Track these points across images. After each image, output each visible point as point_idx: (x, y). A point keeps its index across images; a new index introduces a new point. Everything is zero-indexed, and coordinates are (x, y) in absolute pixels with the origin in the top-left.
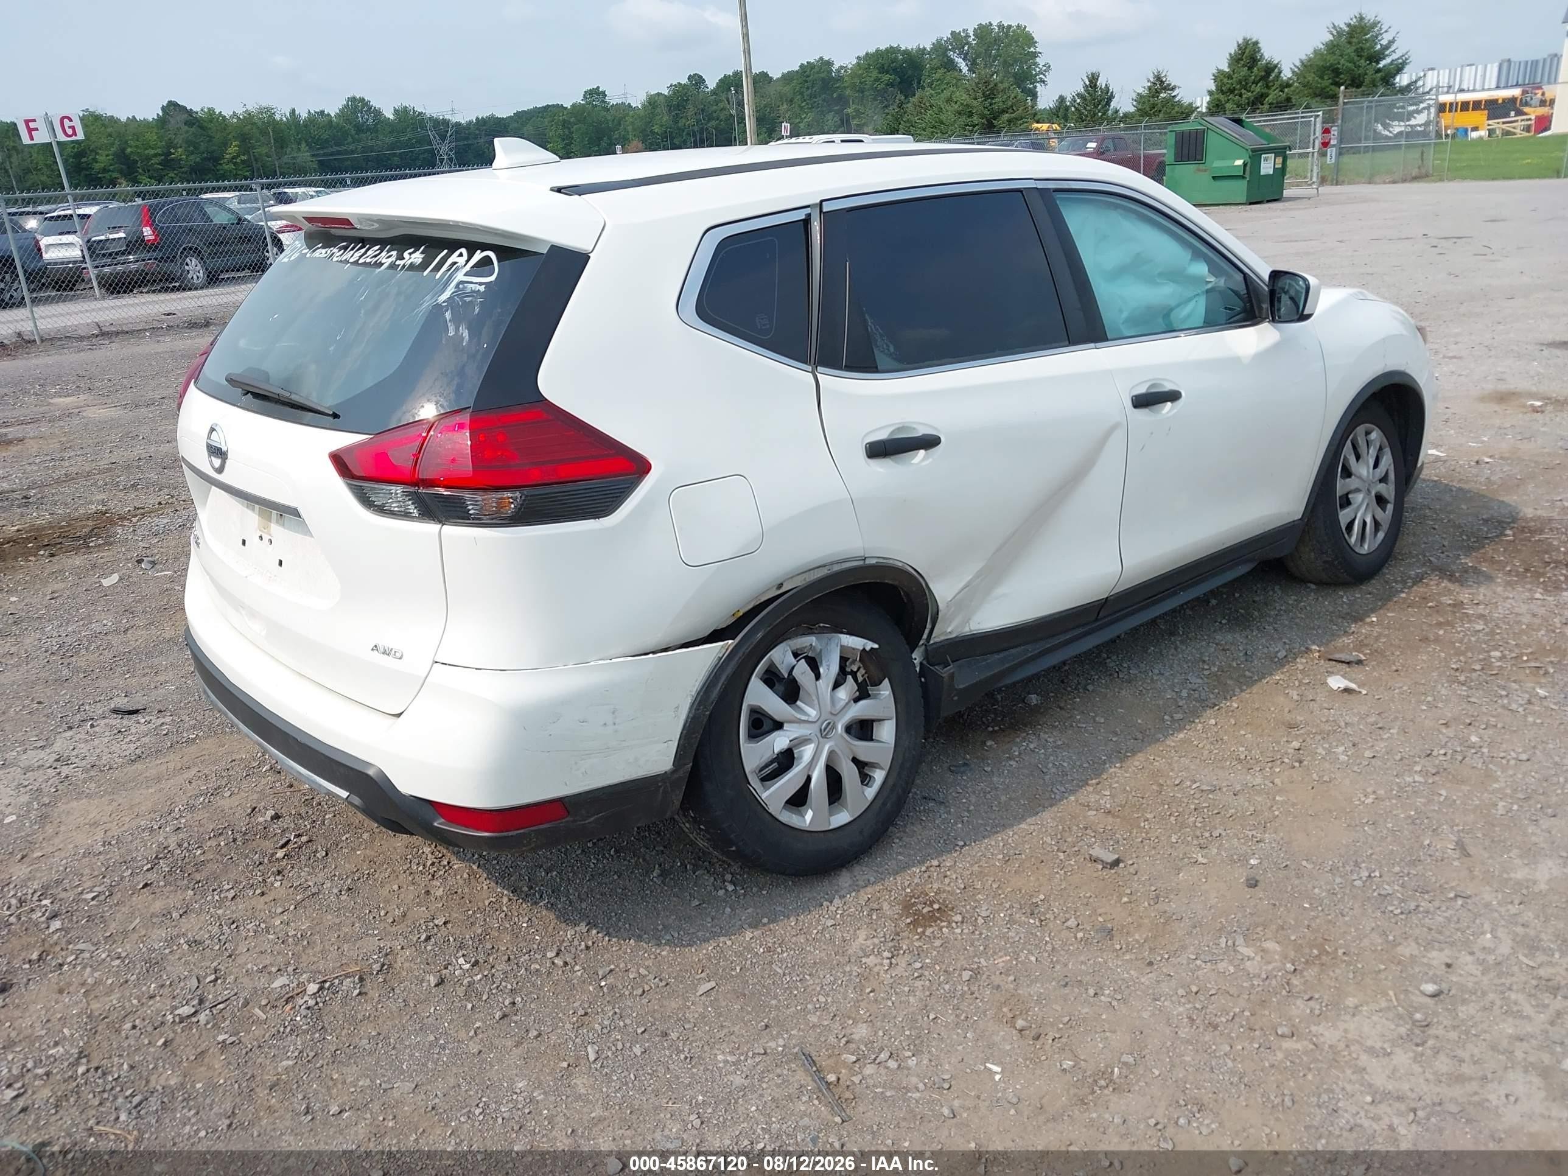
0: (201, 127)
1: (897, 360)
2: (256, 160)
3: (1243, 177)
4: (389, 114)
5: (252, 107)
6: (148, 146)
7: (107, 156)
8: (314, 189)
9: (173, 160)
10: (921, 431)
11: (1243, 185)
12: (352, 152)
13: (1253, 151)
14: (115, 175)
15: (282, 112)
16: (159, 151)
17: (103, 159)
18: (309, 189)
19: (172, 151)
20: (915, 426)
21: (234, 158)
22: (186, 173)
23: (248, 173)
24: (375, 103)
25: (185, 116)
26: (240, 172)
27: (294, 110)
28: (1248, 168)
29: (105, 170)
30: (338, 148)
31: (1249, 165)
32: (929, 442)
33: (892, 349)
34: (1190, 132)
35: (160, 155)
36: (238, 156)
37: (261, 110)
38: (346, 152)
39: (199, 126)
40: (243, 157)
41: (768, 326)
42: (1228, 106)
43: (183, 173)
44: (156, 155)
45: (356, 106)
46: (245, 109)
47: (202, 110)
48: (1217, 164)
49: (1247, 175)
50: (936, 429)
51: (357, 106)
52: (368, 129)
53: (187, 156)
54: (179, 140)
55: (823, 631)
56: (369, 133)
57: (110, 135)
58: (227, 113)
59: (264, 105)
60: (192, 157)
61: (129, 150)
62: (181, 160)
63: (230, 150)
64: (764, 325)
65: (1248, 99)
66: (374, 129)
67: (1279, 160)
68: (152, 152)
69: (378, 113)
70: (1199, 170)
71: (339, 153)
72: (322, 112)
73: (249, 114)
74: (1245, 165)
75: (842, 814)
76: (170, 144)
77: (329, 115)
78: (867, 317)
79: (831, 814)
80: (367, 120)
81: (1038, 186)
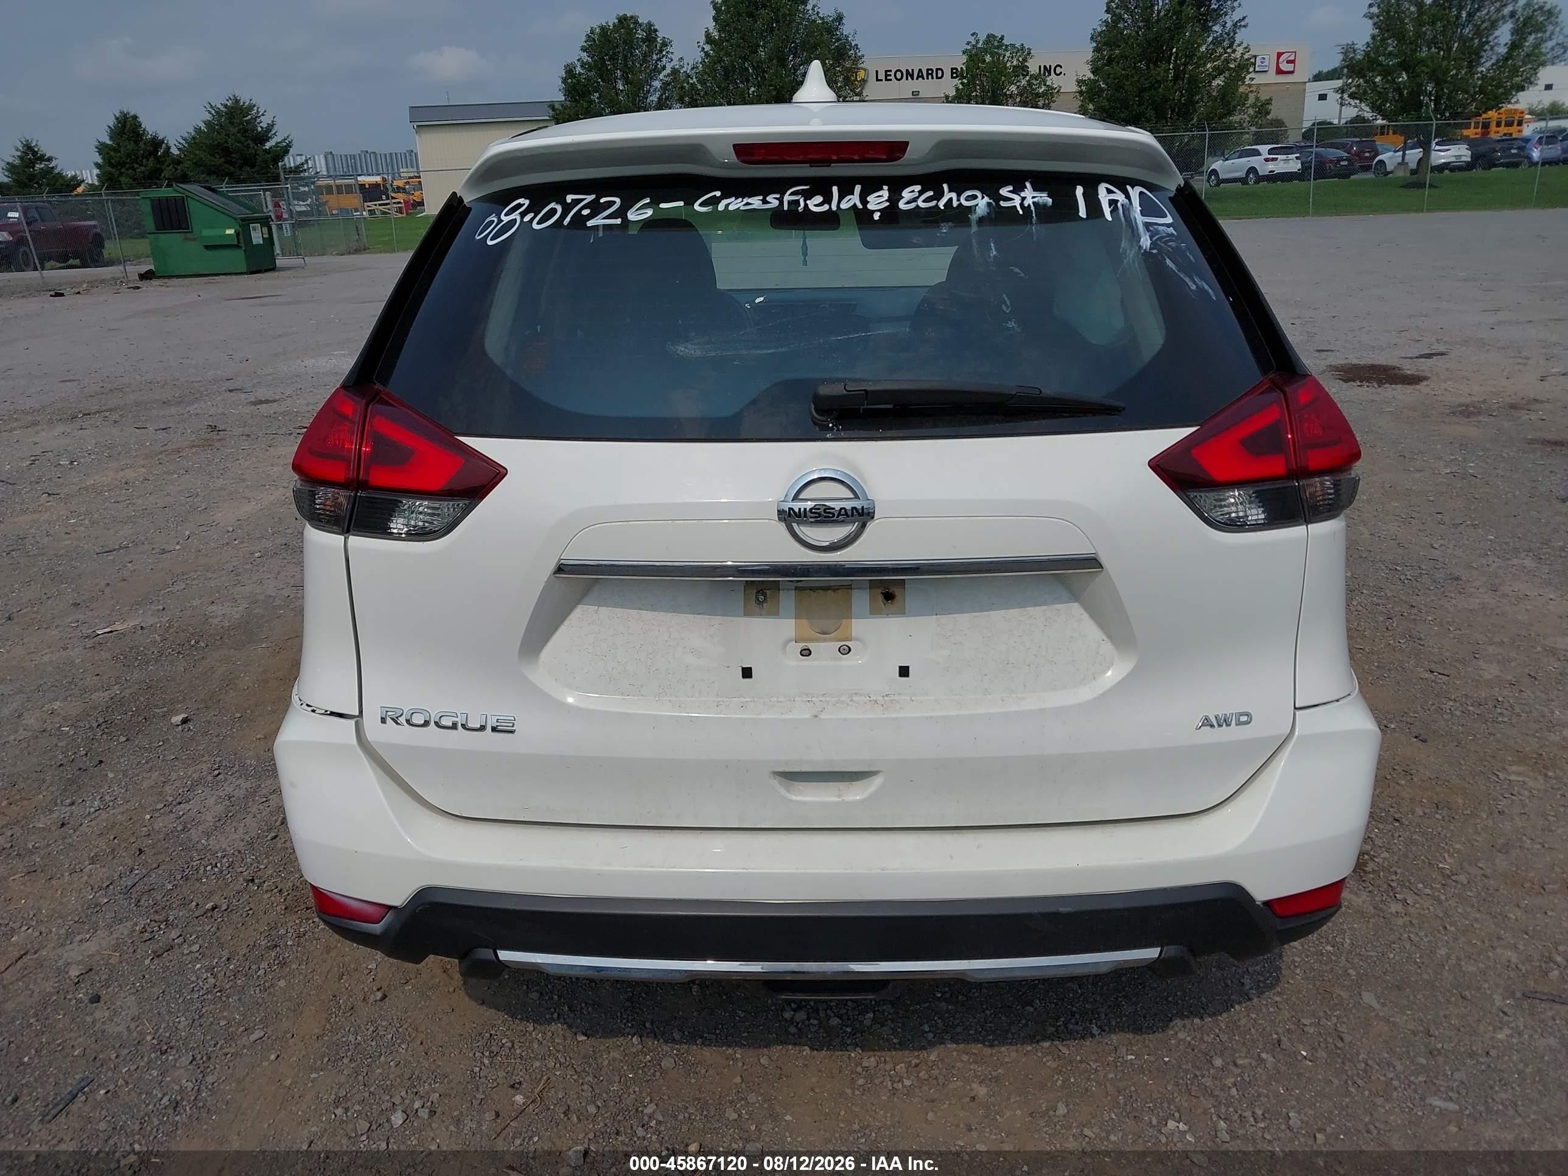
3: (238, 246)
11: (240, 254)
13: (243, 220)
28: (241, 237)
31: (241, 234)
34: (167, 198)
42: (123, 179)
48: (206, 233)
49: (242, 245)
65: (143, 172)
67: (265, 230)
70: (186, 239)
74: (237, 234)
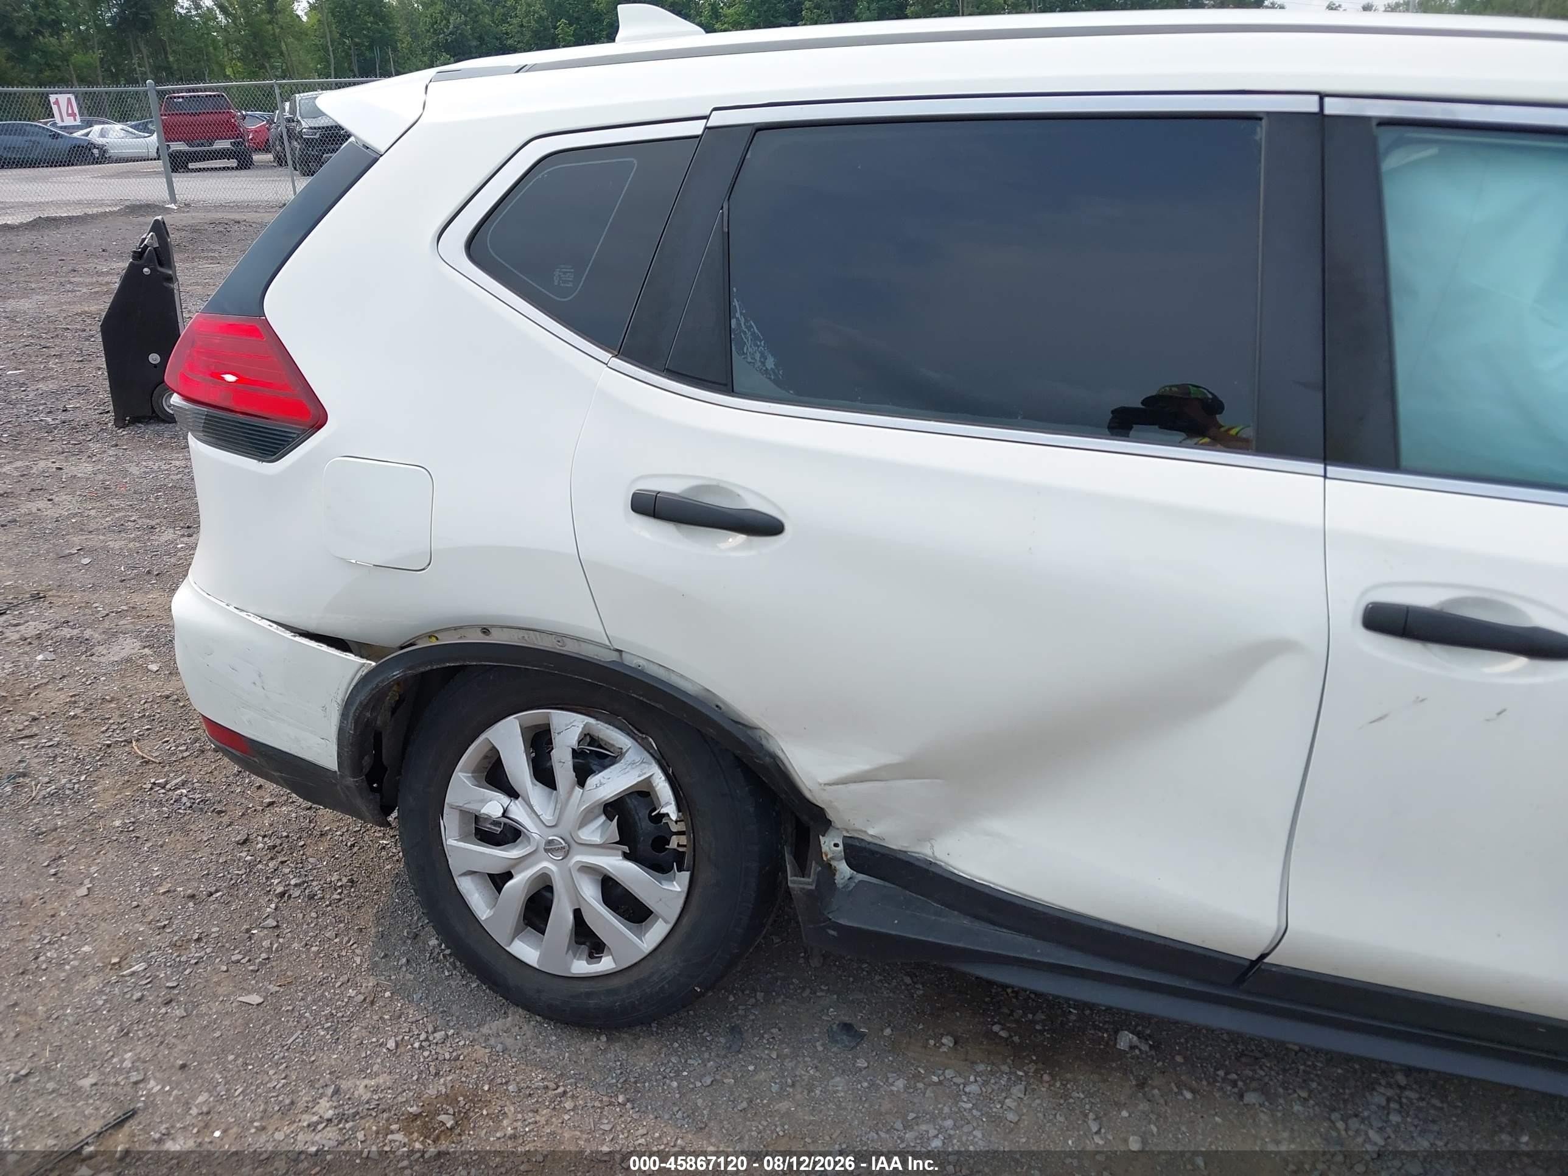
1: (776, 382)
10: (753, 503)
20: (740, 492)
32: (766, 527)
33: (770, 363)
41: (570, 285)
50: (779, 509)
55: (647, 748)
64: (565, 282)
75: (533, 951)
78: (736, 303)
79: (516, 934)
81: (1328, 111)
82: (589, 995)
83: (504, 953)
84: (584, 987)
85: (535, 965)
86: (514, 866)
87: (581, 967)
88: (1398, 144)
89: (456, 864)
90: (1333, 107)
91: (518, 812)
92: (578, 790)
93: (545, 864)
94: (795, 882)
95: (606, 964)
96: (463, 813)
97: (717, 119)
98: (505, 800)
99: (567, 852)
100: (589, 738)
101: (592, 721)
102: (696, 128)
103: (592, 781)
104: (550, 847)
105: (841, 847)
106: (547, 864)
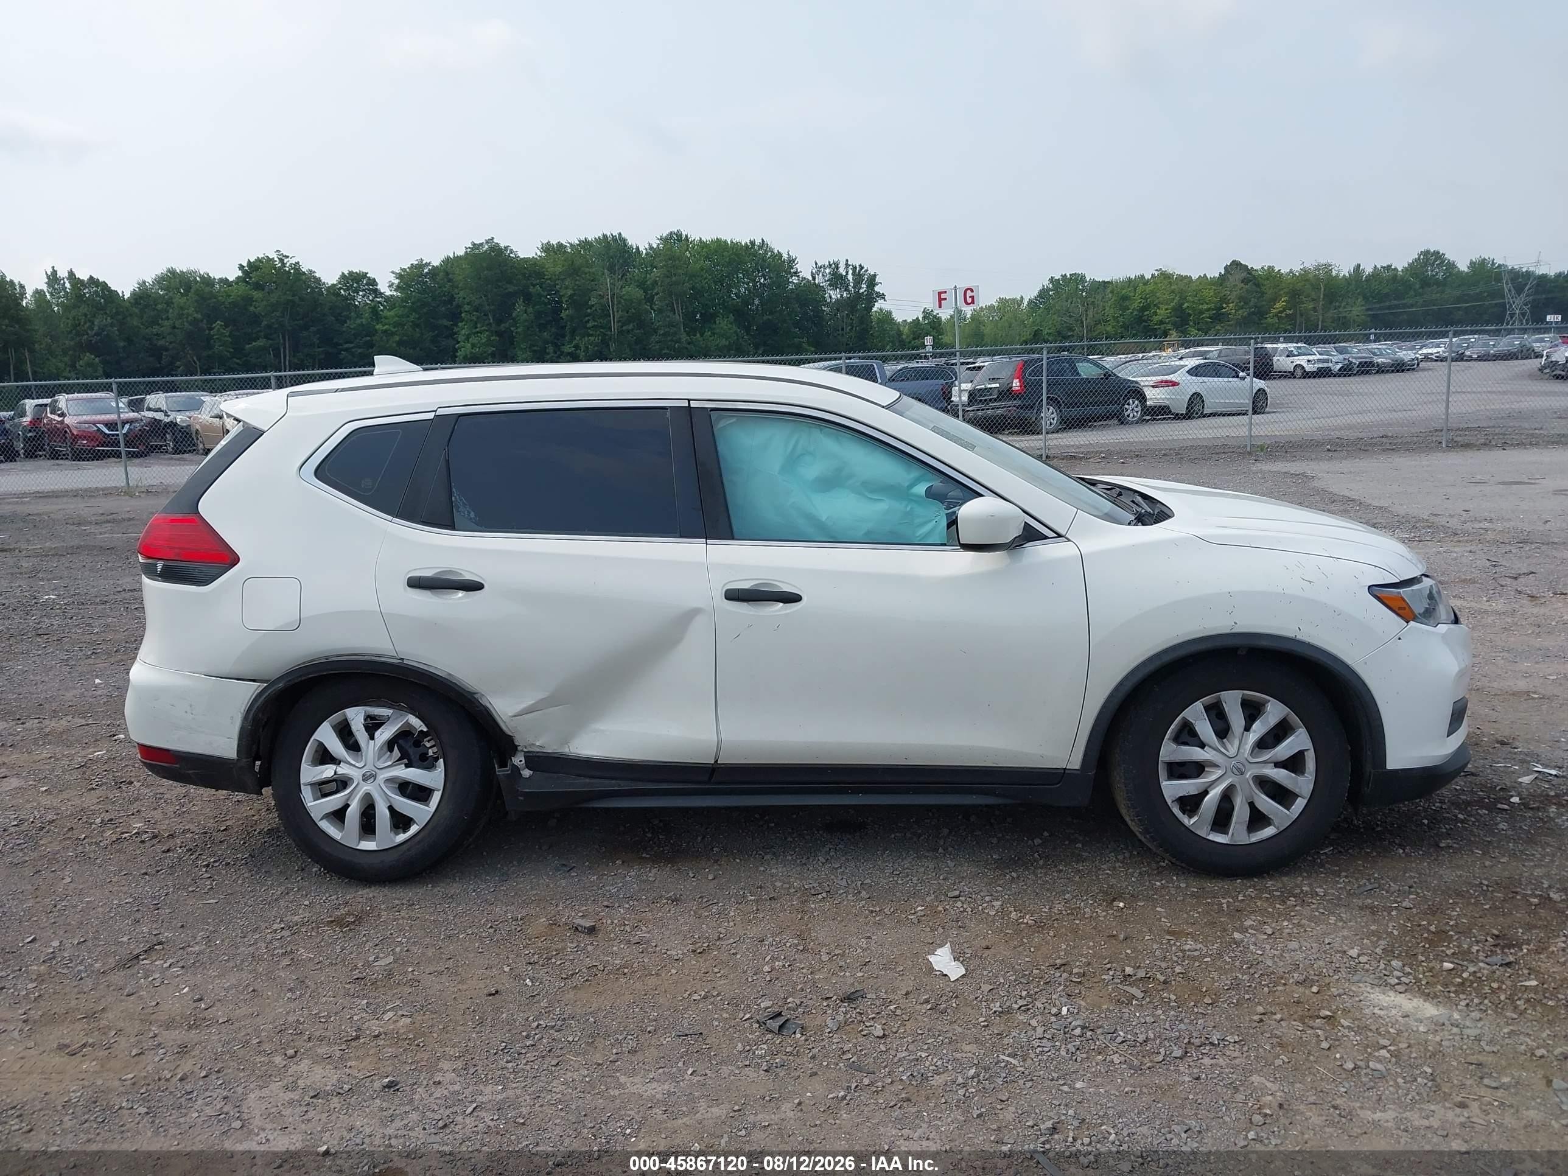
0: (1258, 285)
2: (1302, 315)
4: (1463, 266)
5: (1310, 264)
6: (1202, 301)
7: (1166, 309)
8: (1295, 345)
9: (1223, 314)
12: (1412, 306)
14: (1169, 326)
15: (1344, 268)
16: (1212, 306)
17: (1162, 313)
18: (1290, 345)
19: (1224, 306)
21: (1281, 312)
22: (1231, 325)
23: (1289, 327)
24: (1450, 256)
25: (1244, 275)
26: (1282, 326)
27: (1359, 266)
29: (1161, 322)
30: (1396, 302)
35: (1213, 310)
36: (1284, 310)
37: (1318, 268)
38: (1405, 306)
39: (1255, 284)
40: (1288, 312)
43: (1228, 325)
44: (1208, 310)
45: (1428, 260)
46: (1302, 267)
47: (1262, 268)
51: (1431, 259)
52: (1438, 283)
53: (1236, 310)
54: (1233, 296)
56: (1435, 287)
57: (1173, 292)
58: (1285, 270)
59: (1323, 262)
60: (1240, 312)
61: (1186, 305)
62: (1230, 314)
63: (1278, 305)
66: (1442, 284)
68: (1205, 307)
69: (1451, 265)
71: (1397, 307)
72: (1389, 266)
73: (1305, 272)
75: (372, 842)
76: (1225, 300)
77: (1396, 269)
80: (1437, 273)
81: (692, 406)
82: (409, 850)
83: (357, 852)
84: (405, 847)
85: (376, 849)
86: (348, 800)
87: (402, 837)
88: (720, 418)
89: (316, 815)
90: (693, 404)
91: (343, 770)
92: (372, 742)
93: (365, 788)
94: (500, 771)
95: (414, 829)
96: (312, 785)
97: (440, 412)
98: (334, 767)
99: (374, 776)
100: (369, 717)
101: (368, 708)
102: (431, 416)
103: (377, 734)
104: (366, 778)
105: (524, 762)
106: (366, 788)
